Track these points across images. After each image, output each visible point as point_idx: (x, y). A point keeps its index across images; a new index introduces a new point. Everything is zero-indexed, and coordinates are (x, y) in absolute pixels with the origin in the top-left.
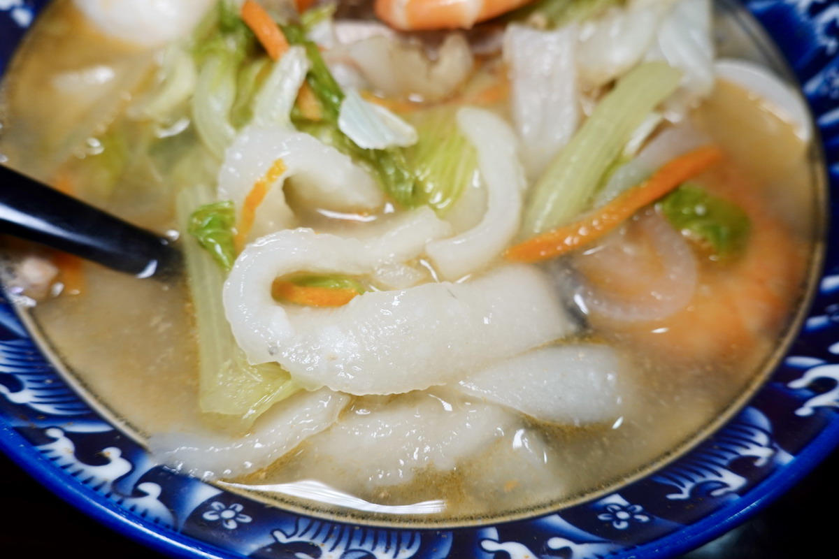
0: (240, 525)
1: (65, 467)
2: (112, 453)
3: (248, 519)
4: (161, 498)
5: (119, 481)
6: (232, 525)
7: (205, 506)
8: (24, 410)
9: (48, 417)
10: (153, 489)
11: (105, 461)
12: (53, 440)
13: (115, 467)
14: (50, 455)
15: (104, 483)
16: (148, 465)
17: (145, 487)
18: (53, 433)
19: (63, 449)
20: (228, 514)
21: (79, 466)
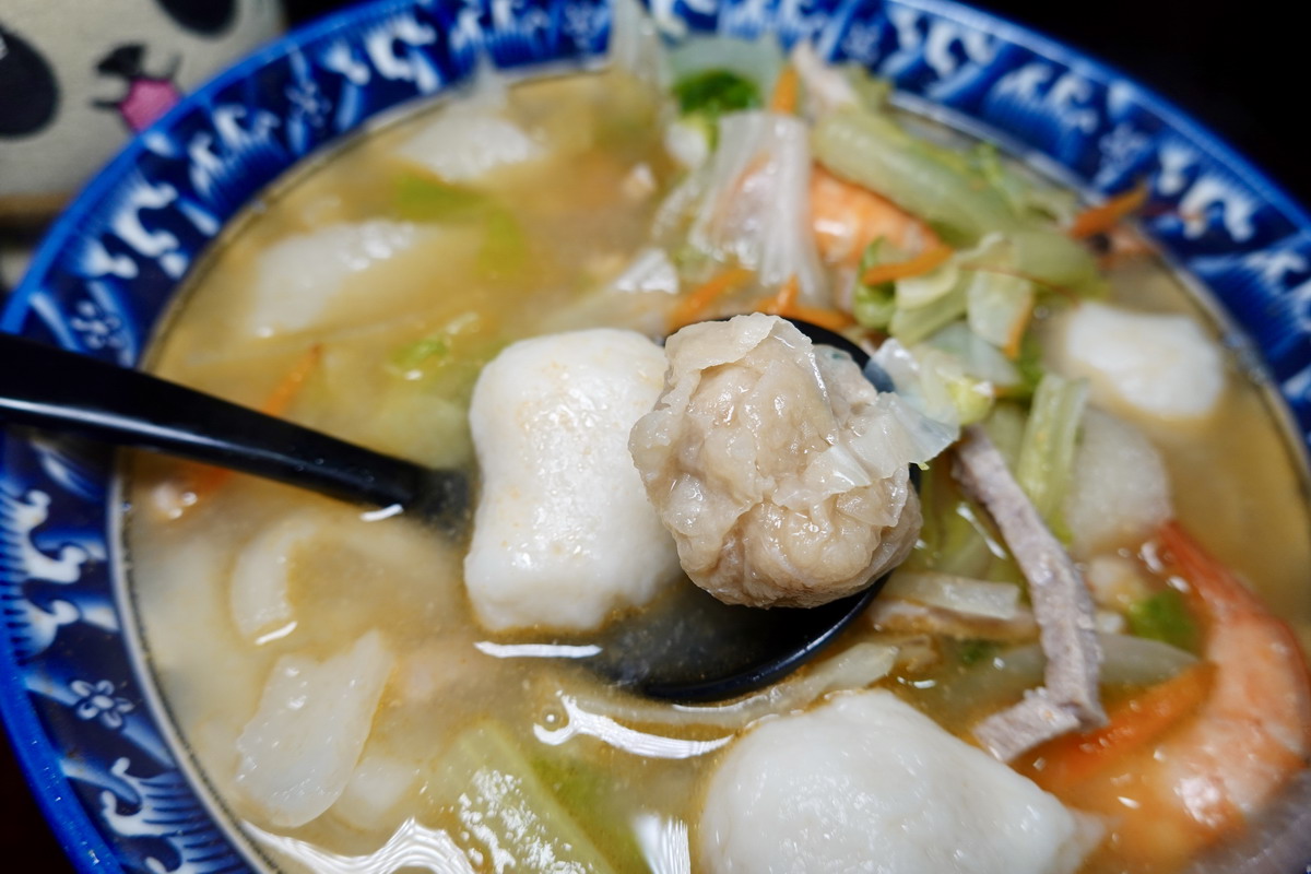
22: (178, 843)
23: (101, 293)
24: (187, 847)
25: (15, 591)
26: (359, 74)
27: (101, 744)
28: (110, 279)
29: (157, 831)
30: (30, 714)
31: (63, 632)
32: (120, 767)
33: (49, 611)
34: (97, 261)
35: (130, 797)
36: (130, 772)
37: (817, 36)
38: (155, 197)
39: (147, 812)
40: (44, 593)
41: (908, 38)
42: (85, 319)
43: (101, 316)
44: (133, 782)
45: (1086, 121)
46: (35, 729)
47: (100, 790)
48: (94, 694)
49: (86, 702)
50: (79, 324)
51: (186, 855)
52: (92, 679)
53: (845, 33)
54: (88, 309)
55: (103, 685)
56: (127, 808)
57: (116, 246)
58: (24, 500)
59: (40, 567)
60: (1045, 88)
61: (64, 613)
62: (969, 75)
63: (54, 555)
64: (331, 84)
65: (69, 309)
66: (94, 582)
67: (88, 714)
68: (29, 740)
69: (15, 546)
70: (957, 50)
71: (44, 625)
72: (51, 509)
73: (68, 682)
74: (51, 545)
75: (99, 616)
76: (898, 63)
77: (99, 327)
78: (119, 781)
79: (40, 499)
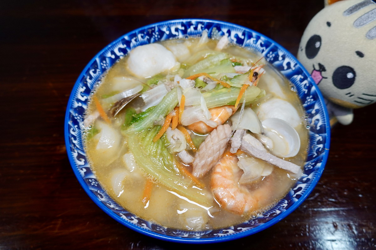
0: (94, 185)
1: (73, 158)
2: (83, 160)
3: (96, 185)
4: (85, 173)
5: (80, 165)
6: (93, 184)
7: (91, 179)
8: (74, 144)
9: (77, 148)
10: (85, 170)
11: (81, 161)
12: (75, 152)
13: (82, 163)
14: (72, 154)
15: (78, 164)
16: (88, 166)
17: (83, 169)
18: (76, 151)
19: (75, 155)
20: (94, 182)
21: (76, 159)
22: (77, 138)
23: (108, 60)
24: (78, 139)
25: (75, 99)
26: (168, 33)
27: (75, 122)
28: (110, 58)
29: (76, 135)
30: (69, 114)
31: (79, 107)
32: (76, 126)
33: (78, 103)
34: (109, 55)
35: (75, 130)
36: (77, 127)
37: (263, 51)
38: (123, 46)
39: (76, 133)
40: (79, 101)
41: (280, 58)
42: (103, 63)
43: (106, 63)
44: (77, 129)
45: (306, 91)
46: (68, 116)
47: (72, 127)
48: (78, 116)
49: (76, 117)
50: (102, 64)
51: (77, 140)
52: (79, 114)
53: (268, 53)
54: (104, 62)
55: (80, 116)
56: (74, 131)
57: (113, 53)
58: (82, 88)
59: (80, 97)
60: (302, 80)
61: (80, 104)
62: (289, 71)
63: (83, 96)
64: (161, 33)
65: (101, 61)
66: (86, 102)
67: (76, 118)
68: (67, 117)
69: (78, 93)
70: (288, 64)
71: (76, 105)
72: (85, 90)
73: (76, 113)
74: (83, 95)
75: (85, 107)
76: (277, 63)
77: (105, 65)
78: (75, 128)
79: (85, 88)
